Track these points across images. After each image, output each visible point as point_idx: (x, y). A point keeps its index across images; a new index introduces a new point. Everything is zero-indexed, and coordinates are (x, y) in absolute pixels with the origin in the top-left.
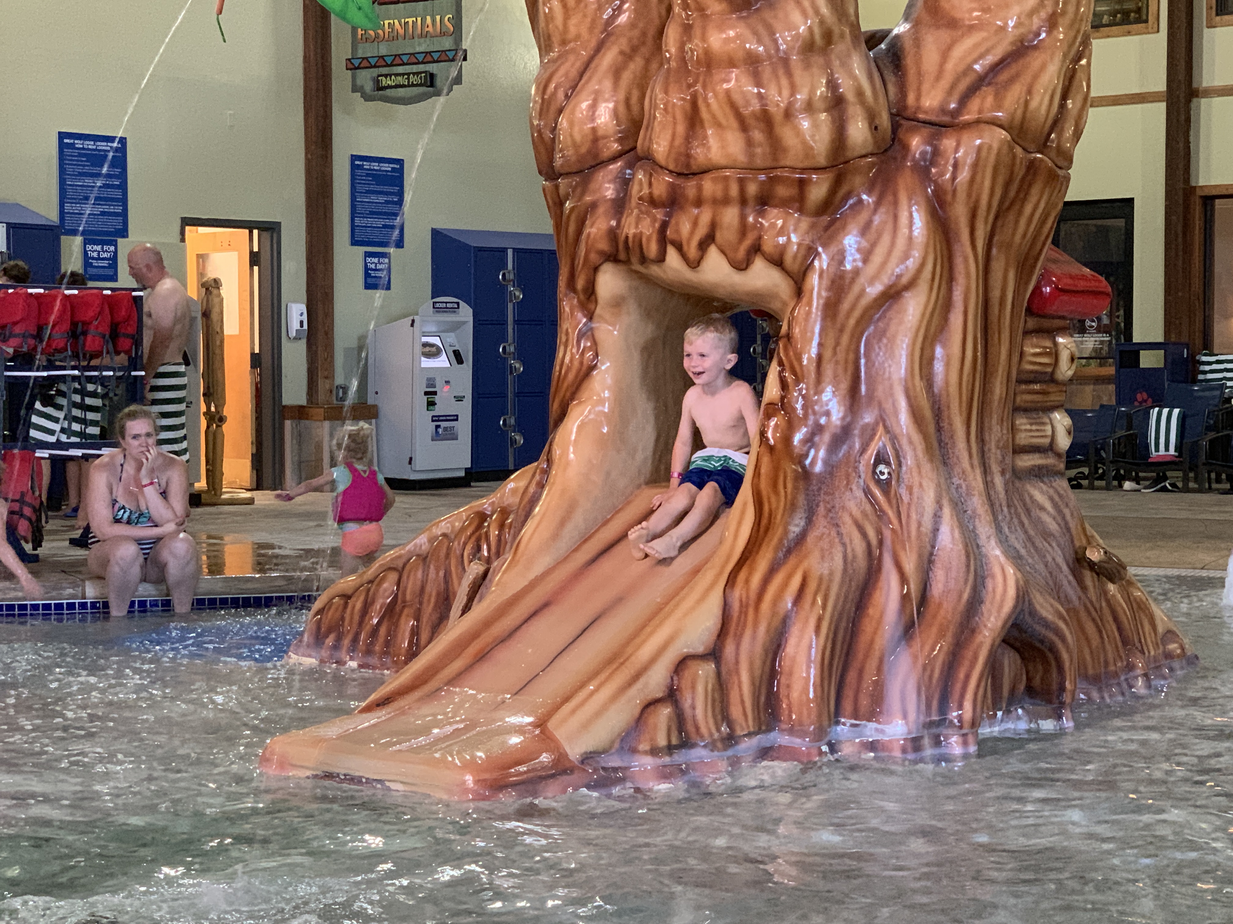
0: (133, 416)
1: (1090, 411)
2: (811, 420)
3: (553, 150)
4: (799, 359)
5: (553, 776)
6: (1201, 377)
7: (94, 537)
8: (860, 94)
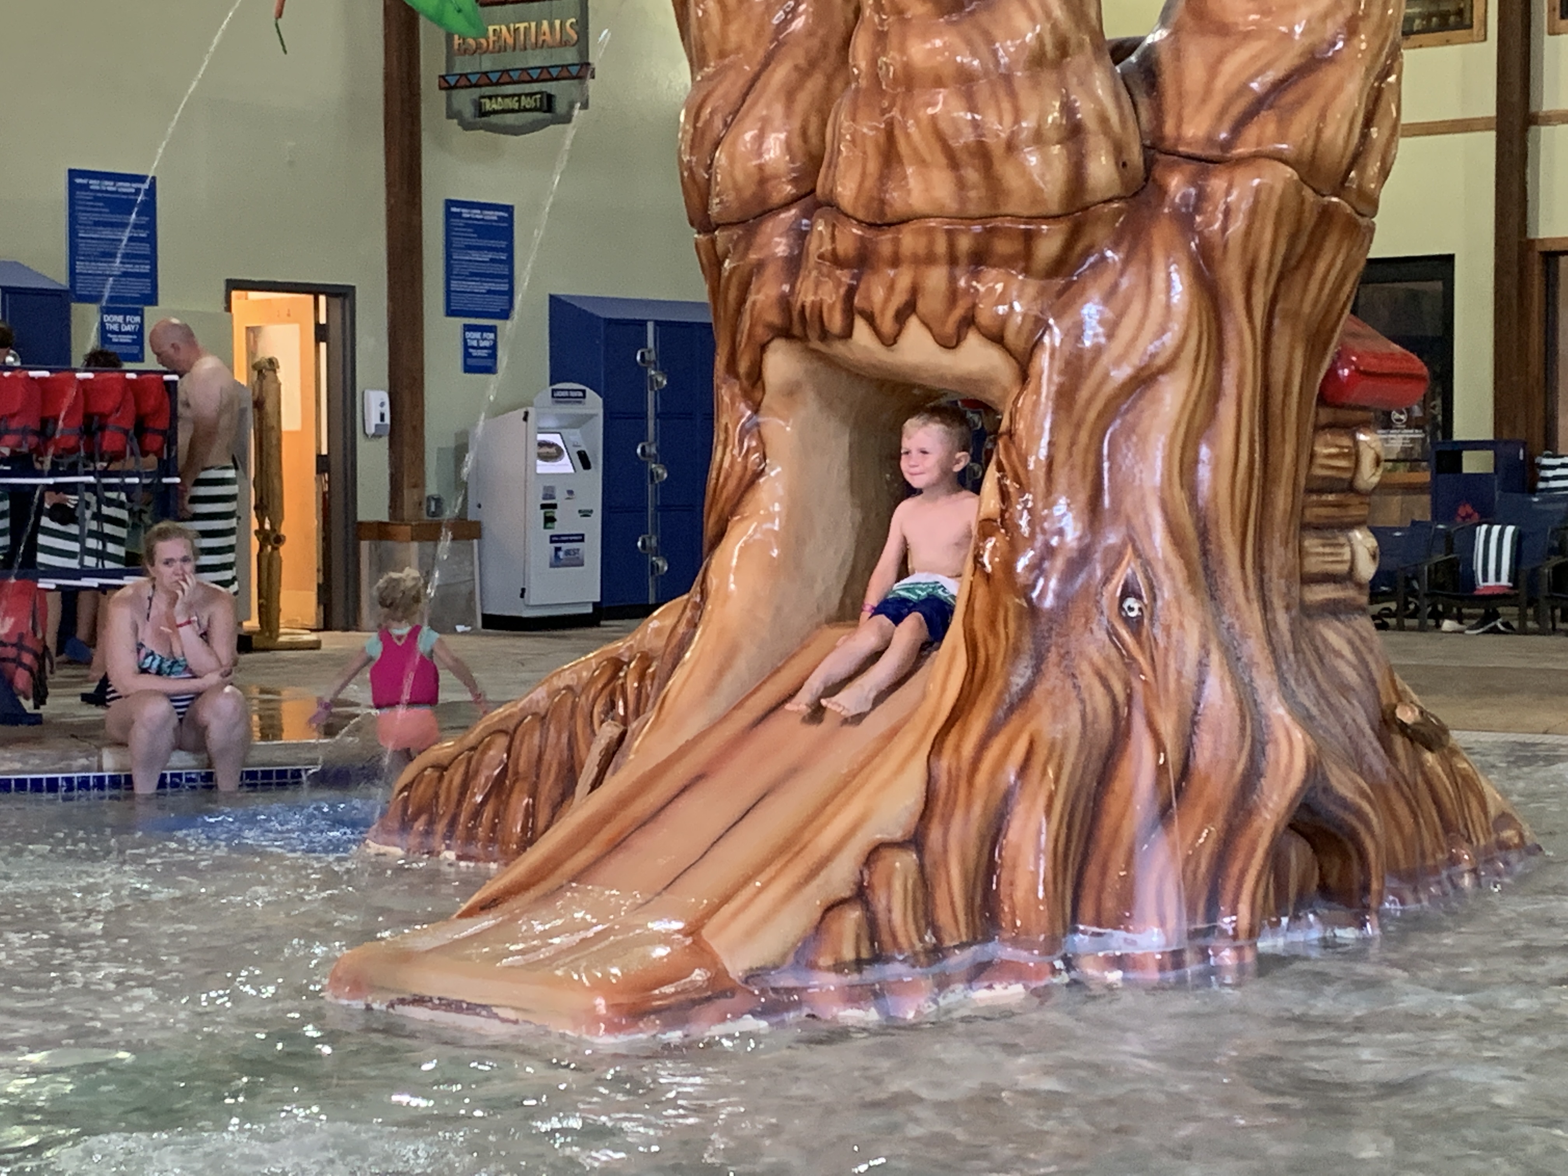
0: (164, 535)
1: (1399, 529)
2: (1040, 539)
3: (709, 194)
4: (1025, 465)
5: (708, 999)
6: (1541, 485)
7: (114, 691)
8: (1103, 120)
